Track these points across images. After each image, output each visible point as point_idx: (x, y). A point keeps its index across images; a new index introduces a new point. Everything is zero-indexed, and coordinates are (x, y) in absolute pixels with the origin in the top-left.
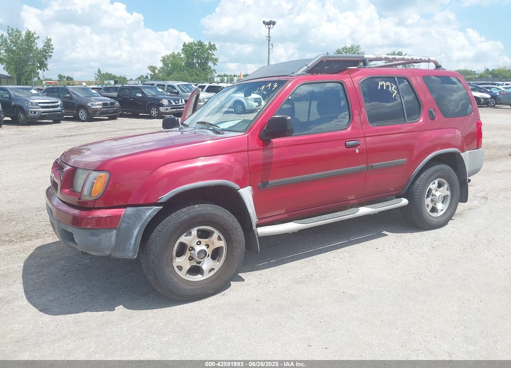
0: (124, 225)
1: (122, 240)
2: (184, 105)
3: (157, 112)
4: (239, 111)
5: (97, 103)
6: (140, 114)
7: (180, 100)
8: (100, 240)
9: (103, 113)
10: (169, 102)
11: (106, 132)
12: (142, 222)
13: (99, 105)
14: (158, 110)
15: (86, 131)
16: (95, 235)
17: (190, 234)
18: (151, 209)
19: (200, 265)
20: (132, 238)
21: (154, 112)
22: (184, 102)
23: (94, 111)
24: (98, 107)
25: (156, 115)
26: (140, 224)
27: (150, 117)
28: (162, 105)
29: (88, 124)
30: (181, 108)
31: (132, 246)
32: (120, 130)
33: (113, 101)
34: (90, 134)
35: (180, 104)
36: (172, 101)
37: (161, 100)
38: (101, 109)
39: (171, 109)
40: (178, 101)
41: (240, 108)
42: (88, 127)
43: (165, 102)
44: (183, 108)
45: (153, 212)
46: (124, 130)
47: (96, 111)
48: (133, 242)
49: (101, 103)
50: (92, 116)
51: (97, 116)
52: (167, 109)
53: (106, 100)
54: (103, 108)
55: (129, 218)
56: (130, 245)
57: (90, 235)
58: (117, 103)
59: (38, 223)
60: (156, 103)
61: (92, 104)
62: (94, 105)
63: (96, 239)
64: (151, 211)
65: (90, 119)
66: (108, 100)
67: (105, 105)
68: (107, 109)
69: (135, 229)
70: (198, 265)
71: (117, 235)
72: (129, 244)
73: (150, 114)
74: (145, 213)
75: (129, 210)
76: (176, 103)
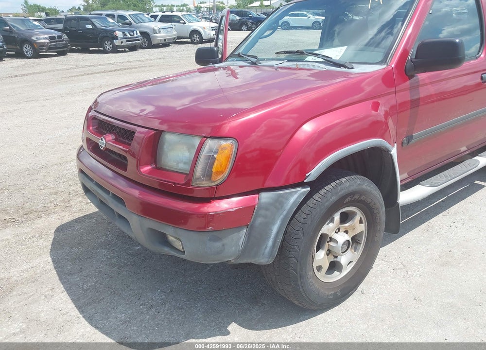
0: (260, 220)
1: (254, 242)
2: (138, 37)
3: (111, 46)
4: (196, 41)
5: (42, 37)
6: (91, 49)
7: (135, 32)
8: (223, 245)
9: (50, 48)
10: (124, 33)
11: (63, 70)
12: (285, 213)
13: (46, 38)
14: (112, 43)
15: (38, 69)
16: (218, 239)
17: (332, 221)
18: (296, 192)
19: (338, 259)
20: (270, 237)
21: (108, 46)
22: (139, 34)
23: (40, 46)
24: (43, 41)
25: (110, 49)
26: (282, 217)
27: (105, 52)
28: (116, 38)
29: (37, 60)
30: (136, 40)
31: (268, 250)
32: (77, 67)
33: (60, 34)
34: (45, 72)
35: (135, 36)
36: (126, 32)
37: (114, 31)
38: (48, 43)
39: (127, 41)
40: (133, 32)
41: (196, 38)
42: (38, 65)
43: (119, 34)
44: (139, 40)
45: (299, 197)
46: (82, 67)
47: (42, 45)
48: (270, 243)
49: (47, 36)
50: (38, 52)
51: (44, 52)
52: (122, 42)
53: (52, 33)
54: (51, 42)
55: (267, 209)
56: (266, 248)
57: (210, 240)
58: (65, 37)
59: (38, 191)
60: (109, 35)
61: (37, 38)
62: (40, 39)
63: (218, 245)
64: (296, 196)
65: (37, 55)
66: (56, 34)
67: (52, 38)
68: (55, 43)
69: (273, 224)
70: (335, 259)
71: (249, 235)
72: (264, 247)
73: (104, 48)
74: (287, 199)
75: (265, 197)
76: (131, 35)
